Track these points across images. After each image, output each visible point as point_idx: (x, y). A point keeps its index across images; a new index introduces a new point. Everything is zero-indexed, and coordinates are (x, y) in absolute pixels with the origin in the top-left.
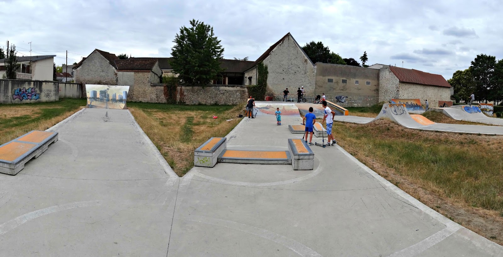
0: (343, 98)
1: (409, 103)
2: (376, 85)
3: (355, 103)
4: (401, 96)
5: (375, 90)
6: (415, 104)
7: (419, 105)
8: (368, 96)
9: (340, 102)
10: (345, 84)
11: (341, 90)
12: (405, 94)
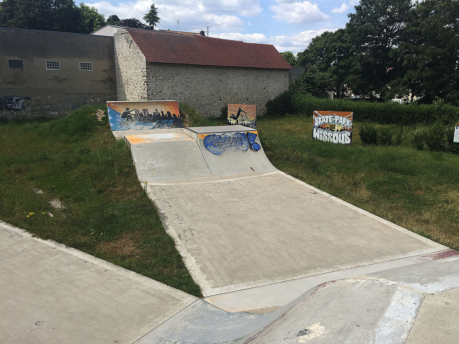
0: (17, 100)
1: (151, 111)
2: (106, 71)
3: (54, 110)
4: (154, 94)
5: (104, 81)
6: (165, 113)
7: (174, 115)
8: (90, 94)
9: (10, 109)
10: (18, 70)
11: (9, 83)
12: (165, 88)
